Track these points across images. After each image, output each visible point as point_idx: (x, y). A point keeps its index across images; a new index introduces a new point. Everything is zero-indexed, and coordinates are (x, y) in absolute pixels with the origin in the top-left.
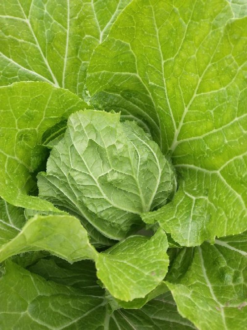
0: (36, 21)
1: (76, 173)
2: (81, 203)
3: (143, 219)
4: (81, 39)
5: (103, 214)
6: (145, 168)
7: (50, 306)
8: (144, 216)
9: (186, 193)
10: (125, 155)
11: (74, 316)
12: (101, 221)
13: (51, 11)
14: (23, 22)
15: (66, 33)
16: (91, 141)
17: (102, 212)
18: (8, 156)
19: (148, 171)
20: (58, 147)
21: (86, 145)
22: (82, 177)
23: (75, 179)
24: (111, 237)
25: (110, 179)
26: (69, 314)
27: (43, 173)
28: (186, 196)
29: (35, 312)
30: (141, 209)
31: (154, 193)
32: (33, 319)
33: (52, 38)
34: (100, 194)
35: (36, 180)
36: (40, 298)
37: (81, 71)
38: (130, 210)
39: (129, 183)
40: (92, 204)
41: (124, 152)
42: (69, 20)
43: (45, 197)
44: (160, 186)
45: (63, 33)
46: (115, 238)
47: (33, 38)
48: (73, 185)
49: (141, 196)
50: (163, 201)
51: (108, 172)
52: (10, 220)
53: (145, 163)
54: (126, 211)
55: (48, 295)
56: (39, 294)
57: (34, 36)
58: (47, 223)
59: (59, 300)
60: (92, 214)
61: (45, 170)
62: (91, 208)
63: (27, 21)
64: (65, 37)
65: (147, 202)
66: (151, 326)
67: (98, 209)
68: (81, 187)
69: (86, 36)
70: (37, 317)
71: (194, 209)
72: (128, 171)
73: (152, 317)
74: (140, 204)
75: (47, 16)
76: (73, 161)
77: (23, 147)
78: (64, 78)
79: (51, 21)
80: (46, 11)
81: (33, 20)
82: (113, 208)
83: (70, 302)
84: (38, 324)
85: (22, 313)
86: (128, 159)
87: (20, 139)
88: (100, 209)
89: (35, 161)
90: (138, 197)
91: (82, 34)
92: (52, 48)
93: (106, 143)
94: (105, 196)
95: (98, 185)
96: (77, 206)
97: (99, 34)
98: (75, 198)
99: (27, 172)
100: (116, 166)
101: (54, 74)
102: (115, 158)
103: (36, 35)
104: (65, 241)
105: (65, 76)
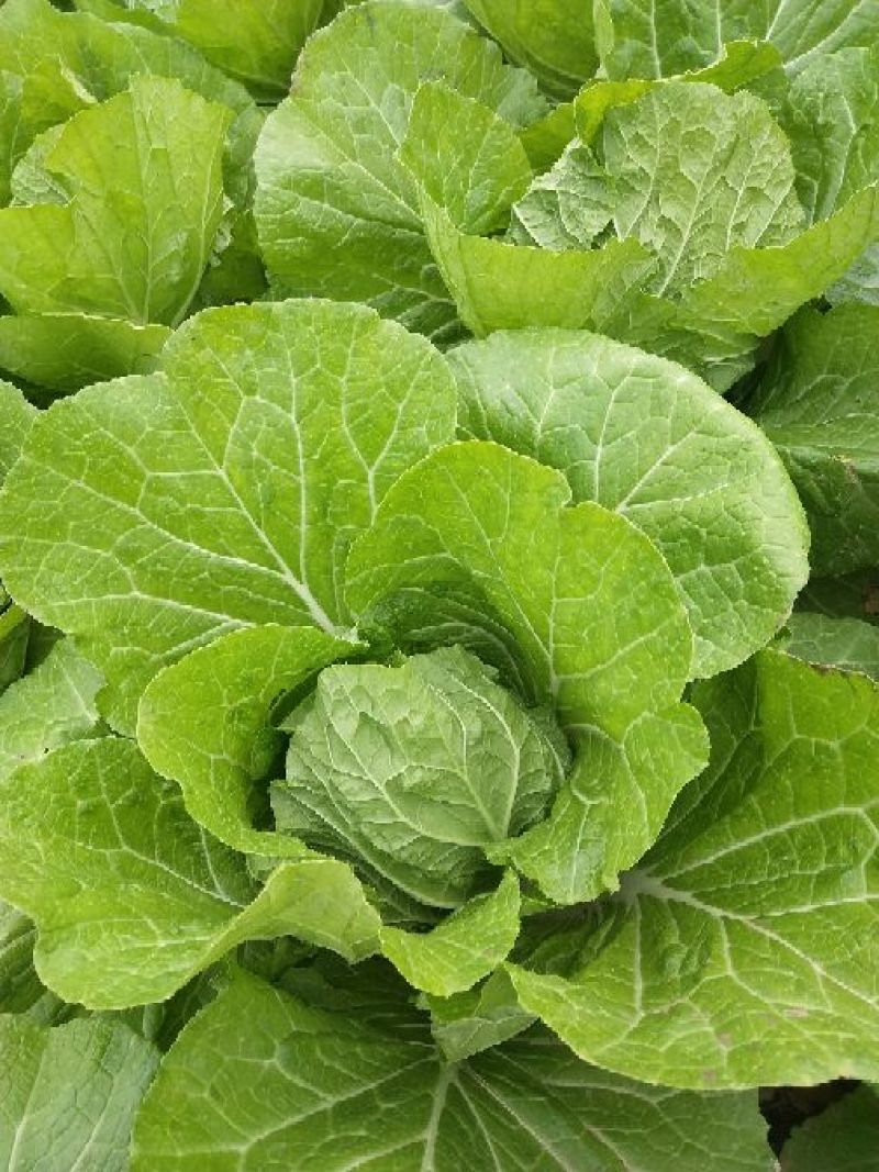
0: (238, 473)
1: (342, 778)
2: (360, 835)
3: (489, 856)
4: (329, 490)
5: (404, 855)
6: (481, 750)
7: (318, 1053)
8: (491, 850)
9: (576, 793)
10: (432, 734)
11: (370, 1078)
12: (403, 868)
13: (267, 452)
14: (214, 477)
15: (299, 485)
16: (363, 715)
17: (403, 848)
18: (212, 757)
19: (490, 757)
20: (304, 729)
21: (354, 723)
22: (356, 785)
23: (342, 789)
24: (430, 900)
25: (407, 783)
26: (359, 1073)
27: (280, 783)
28: (575, 798)
29: (291, 1063)
30: (487, 835)
31: (511, 799)
32: (289, 1077)
33: (271, 498)
34: (393, 814)
35: (267, 798)
36: (297, 1036)
37: (338, 544)
38: (462, 842)
39: (451, 785)
40: (379, 834)
41: (427, 729)
42: (302, 461)
43: (286, 831)
44: (523, 783)
45: (292, 485)
46: (441, 904)
47: (234, 499)
48: (339, 802)
49: (481, 808)
50: (538, 813)
51: (402, 771)
52: (217, 885)
53: (479, 742)
54: (453, 844)
55: (314, 1032)
56: (294, 1029)
57: (235, 495)
58: (299, 875)
59: (337, 1043)
60: (383, 857)
61: (282, 776)
62: (379, 844)
63: (221, 473)
64: (297, 490)
65: (497, 819)
66: (542, 1099)
67: (395, 846)
68: (356, 805)
69: (342, 481)
70: (294, 1072)
71: (585, 828)
72: (442, 763)
73: (546, 1081)
74: (483, 824)
75: (258, 461)
76: (336, 754)
77: (237, 734)
78: (302, 562)
79: (267, 468)
80: (255, 454)
81: (232, 471)
82: (425, 839)
83: (358, 1050)
84: (295, 1086)
85: (266, 1062)
86: (440, 740)
87: (231, 720)
88: (396, 846)
89: (261, 759)
90: (475, 812)
91: (331, 482)
92: (274, 513)
93: (390, 717)
94: (402, 819)
95: (387, 797)
96: (352, 841)
97: (366, 475)
98: (345, 826)
99: (246, 779)
100: (417, 757)
101: (281, 555)
102: (411, 743)
103: (239, 493)
104: (330, 904)
105: (305, 557)
